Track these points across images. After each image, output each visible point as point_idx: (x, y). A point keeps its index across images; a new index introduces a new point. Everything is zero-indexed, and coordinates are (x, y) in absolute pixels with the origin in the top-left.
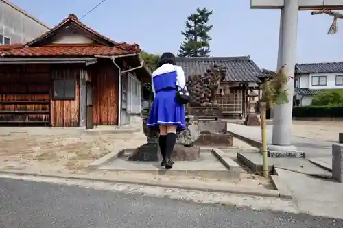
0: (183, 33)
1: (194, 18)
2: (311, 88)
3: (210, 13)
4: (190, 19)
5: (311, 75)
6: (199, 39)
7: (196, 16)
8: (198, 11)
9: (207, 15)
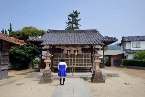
0: (66, 23)
1: (71, 15)
2: (132, 49)
3: (79, 13)
4: (69, 16)
5: (131, 43)
6: (74, 26)
7: (72, 14)
8: (73, 12)
9: (78, 14)
